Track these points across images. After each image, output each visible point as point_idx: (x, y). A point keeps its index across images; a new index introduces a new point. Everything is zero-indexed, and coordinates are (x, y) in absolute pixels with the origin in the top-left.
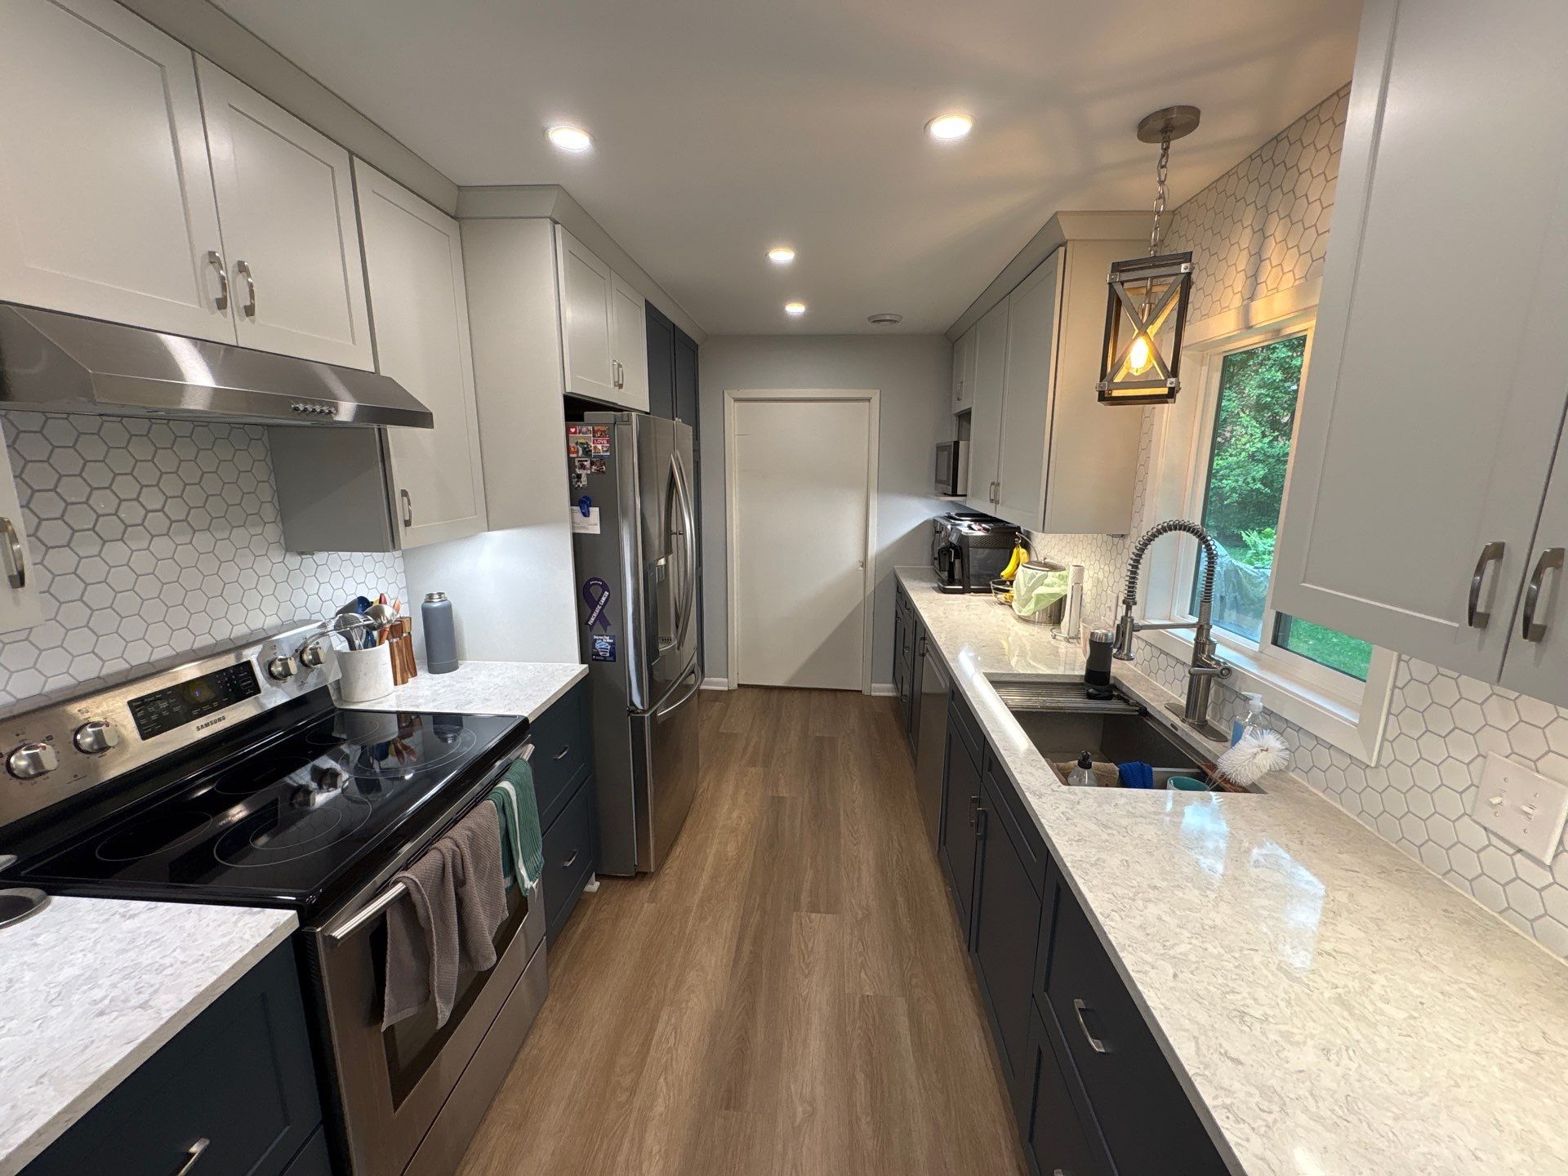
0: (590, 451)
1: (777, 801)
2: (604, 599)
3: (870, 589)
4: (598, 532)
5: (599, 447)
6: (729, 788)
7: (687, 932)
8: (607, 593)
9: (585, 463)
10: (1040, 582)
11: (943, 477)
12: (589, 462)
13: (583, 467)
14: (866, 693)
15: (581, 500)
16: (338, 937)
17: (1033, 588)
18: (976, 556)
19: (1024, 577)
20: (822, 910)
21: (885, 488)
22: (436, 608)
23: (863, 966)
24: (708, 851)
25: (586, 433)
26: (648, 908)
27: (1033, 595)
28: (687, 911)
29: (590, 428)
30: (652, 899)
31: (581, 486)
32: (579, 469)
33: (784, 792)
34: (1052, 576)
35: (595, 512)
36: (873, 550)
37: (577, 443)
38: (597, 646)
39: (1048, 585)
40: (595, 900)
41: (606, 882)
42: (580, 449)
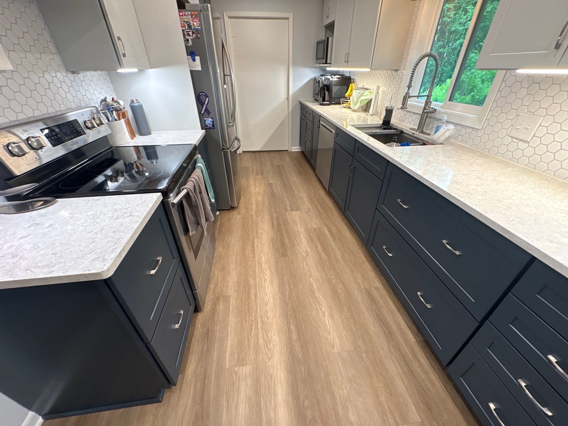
0: (191, 26)
1: (270, 185)
2: (207, 101)
3: (290, 109)
4: (200, 69)
5: (195, 23)
6: (252, 182)
7: (254, 221)
8: (207, 99)
9: (190, 33)
10: (362, 95)
11: (321, 56)
12: (191, 32)
13: (189, 35)
14: (289, 150)
15: (191, 53)
16: (175, 203)
17: (358, 98)
18: (335, 89)
19: (356, 94)
20: (295, 210)
21: (295, 64)
22: (136, 106)
23: (312, 222)
24: (252, 200)
25: (187, 16)
26: (239, 217)
27: (359, 100)
28: (252, 216)
29: (190, 13)
30: (239, 214)
31: (189, 45)
32: (187, 36)
33: (271, 182)
34: (367, 92)
35: (198, 58)
36: (291, 92)
37: (184, 22)
38: (207, 123)
39: (365, 96)
40: (220, 217)
41: (221, 212)
42: (186, 25)
